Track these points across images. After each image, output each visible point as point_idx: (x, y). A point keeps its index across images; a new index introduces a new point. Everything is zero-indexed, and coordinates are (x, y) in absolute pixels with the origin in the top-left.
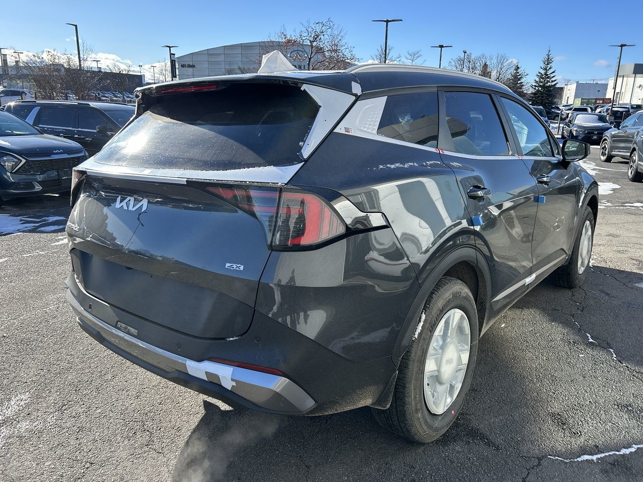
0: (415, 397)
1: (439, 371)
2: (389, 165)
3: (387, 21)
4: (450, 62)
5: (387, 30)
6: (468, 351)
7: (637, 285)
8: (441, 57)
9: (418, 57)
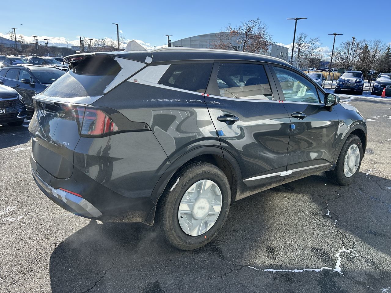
0: (169, 222)
1: (192, 211)
2: (158, 100)
3: (297, 19)
4: (341, 44)
5: (296, 25)
6: (220, 205)
7: (388, 188)
8: (334, 41)
9: (318, 41)
